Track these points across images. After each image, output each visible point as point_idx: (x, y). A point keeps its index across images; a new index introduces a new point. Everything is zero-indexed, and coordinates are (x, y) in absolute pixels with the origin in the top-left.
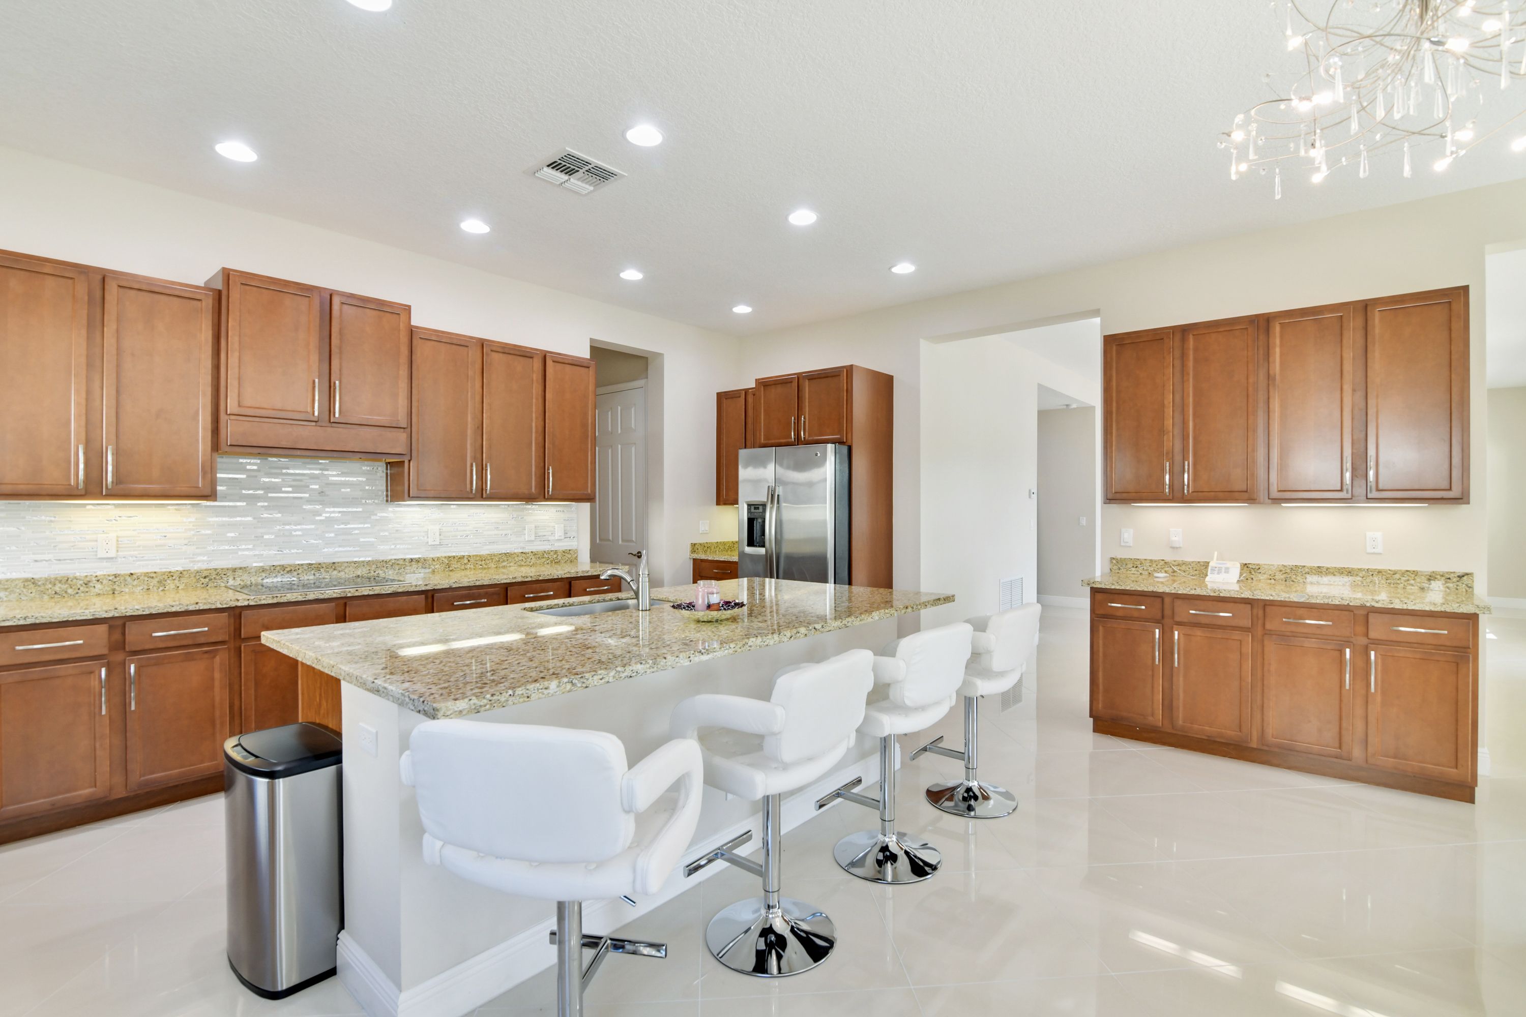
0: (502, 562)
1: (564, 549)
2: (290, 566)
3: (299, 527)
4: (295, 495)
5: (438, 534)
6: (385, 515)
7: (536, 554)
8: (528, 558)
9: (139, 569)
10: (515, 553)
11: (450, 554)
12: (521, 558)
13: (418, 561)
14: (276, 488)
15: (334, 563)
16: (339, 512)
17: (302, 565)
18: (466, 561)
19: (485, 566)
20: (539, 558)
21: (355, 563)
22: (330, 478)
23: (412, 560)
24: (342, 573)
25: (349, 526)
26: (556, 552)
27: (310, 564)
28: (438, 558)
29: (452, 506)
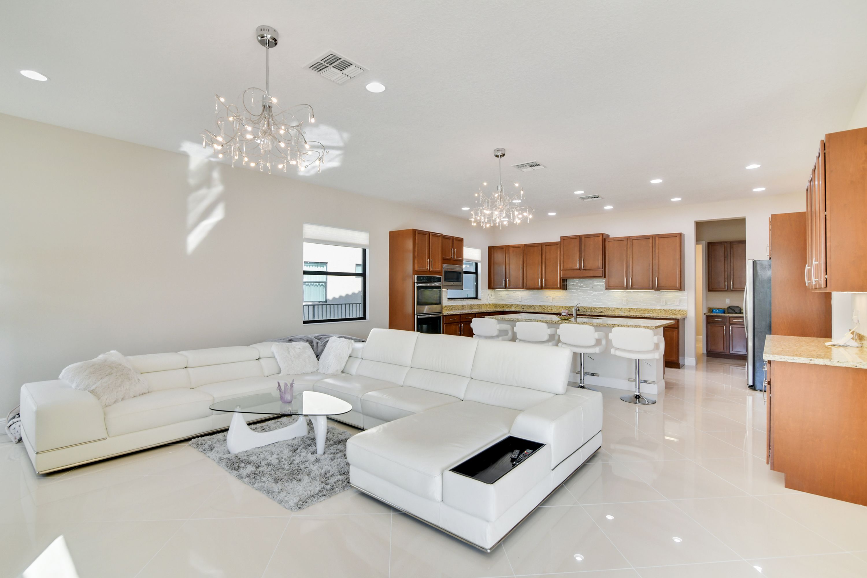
0: (650, 312)
1: (679, 309)
2: (585, 307)
3: (587, 297)
4: (587, 288)
5: (626, 300)
6: (610, 294)
7: (665, 310)
8: (662, 311)
9: (556, 305)
10: (656, 309)
11: (630, 308)
12: (658, 311)
13: (619, 309)
14: (582, 287)
15: (595, 307)
16: (597, 293)
17: (587, 307)
18: (636, 310)
19: (643, 313)
20: (667, 312)
21: (601, 307)
22: (595, 284)
23: (617, 308)
24: (597, 310)
25: (600, 297)
26: (675, 310)
27: (589, 307)
28: (626, 308)
29: (631, 292)
